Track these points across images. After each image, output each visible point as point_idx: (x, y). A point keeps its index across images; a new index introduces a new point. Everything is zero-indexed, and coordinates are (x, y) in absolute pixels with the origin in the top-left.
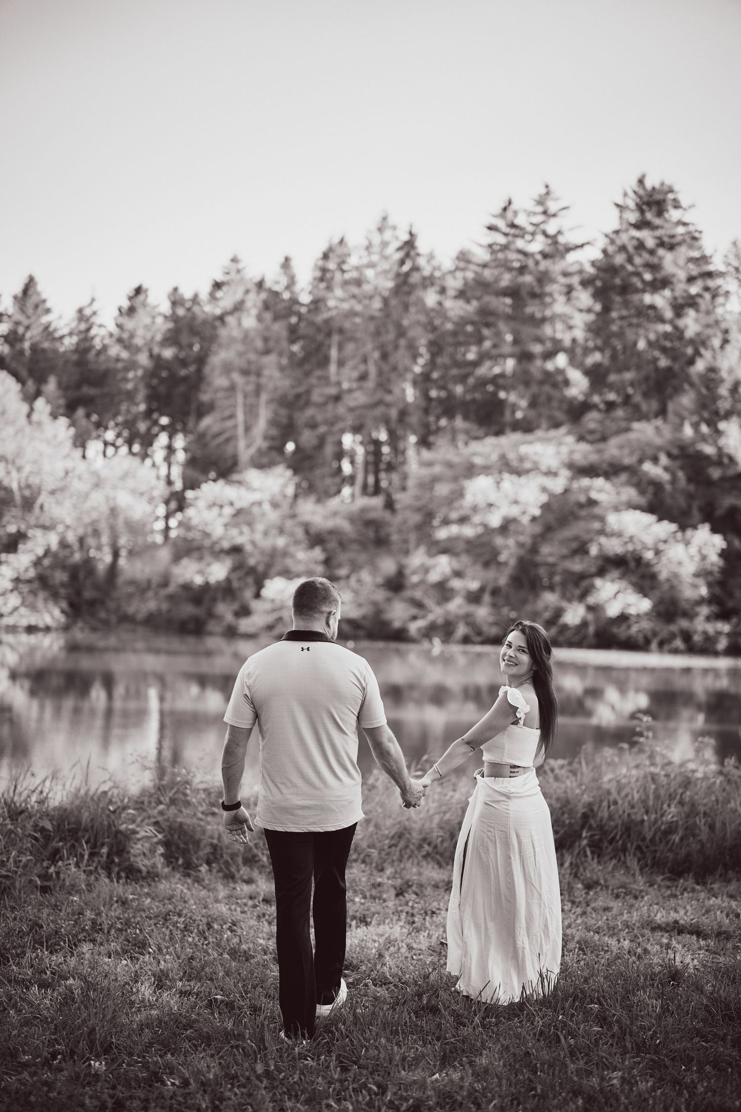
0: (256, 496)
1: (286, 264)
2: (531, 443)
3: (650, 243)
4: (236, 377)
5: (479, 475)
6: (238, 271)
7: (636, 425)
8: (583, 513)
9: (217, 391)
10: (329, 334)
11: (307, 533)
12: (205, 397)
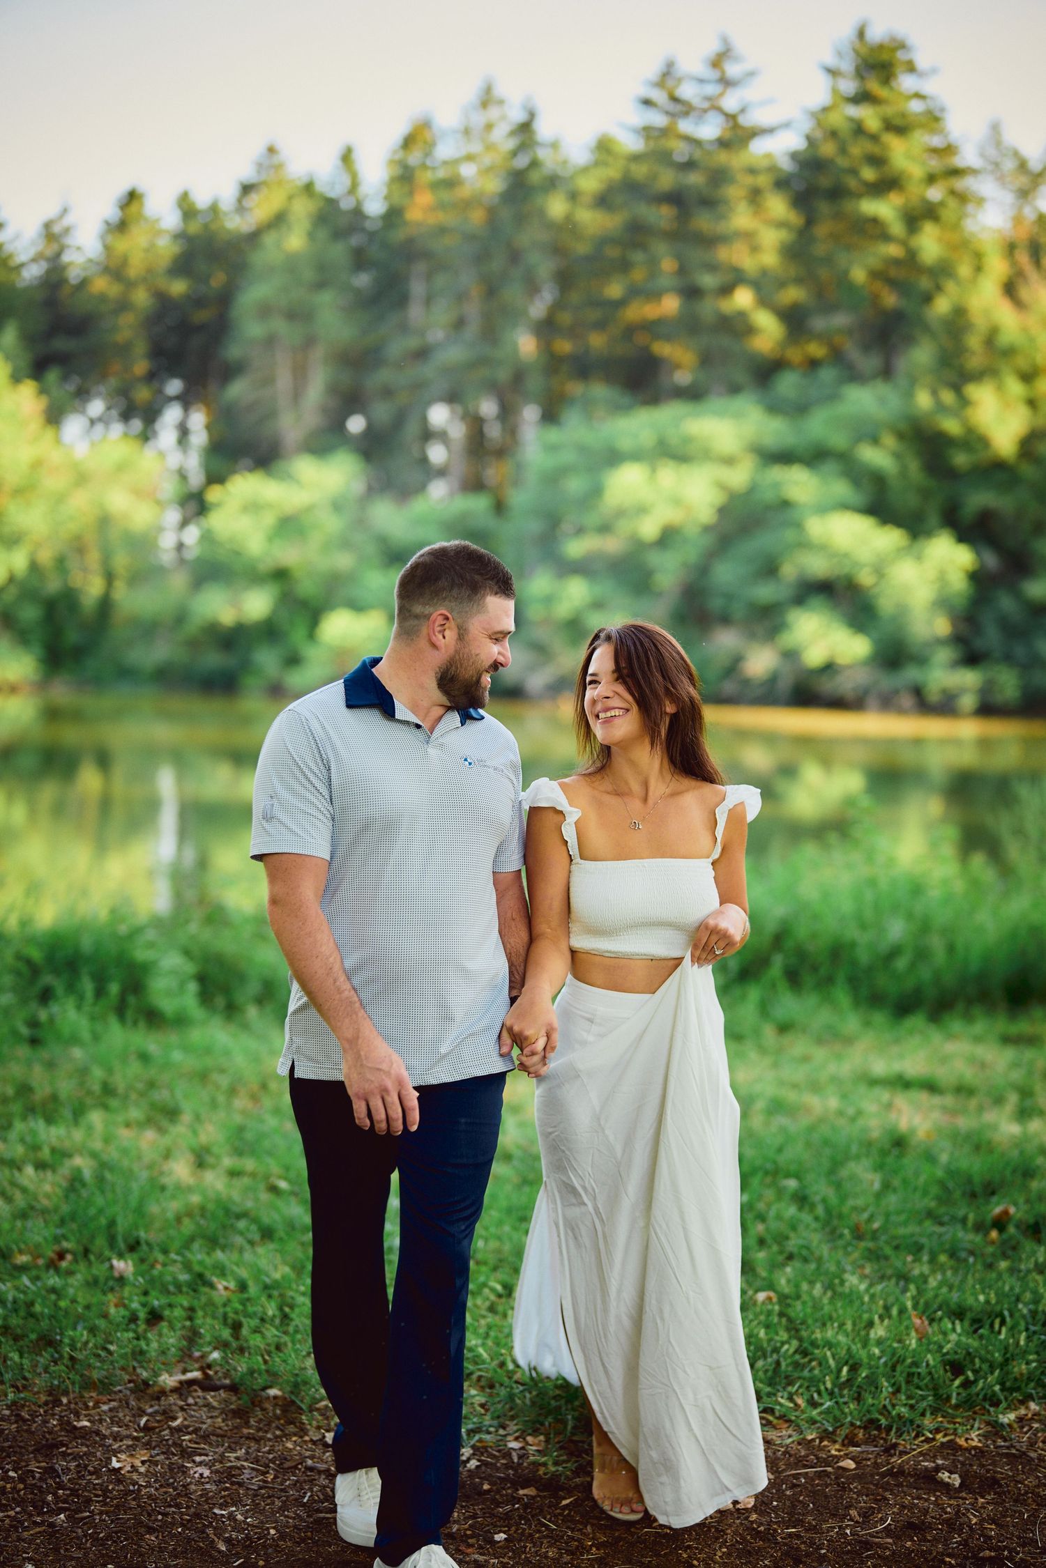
0: (307, 497)
1: (347, 157)
2: (698, 417)
3: (873, 125)
5: (626, 462)
6: (277, 167)
7: (848, 391)
8: (772, 519)
9: (250, 343)
10: (410, 260)
11: (383, 549)
12: (232, 355)
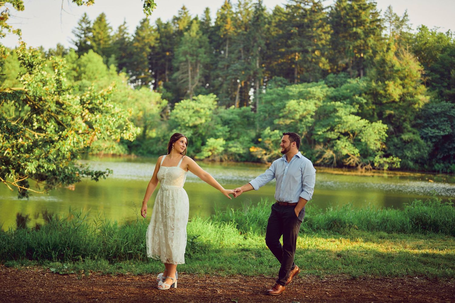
0: (203, 105)
1: (207, 11)
2: (311, 87)
3: (356, 7)
4: (188, 56)
5: (291, 99)
6: (185, 13)
7: (349, 80)
8: (332, 115)
9: (181, 62)
10: (225, 40)
11: (221, 120)
12: (176, 65)
